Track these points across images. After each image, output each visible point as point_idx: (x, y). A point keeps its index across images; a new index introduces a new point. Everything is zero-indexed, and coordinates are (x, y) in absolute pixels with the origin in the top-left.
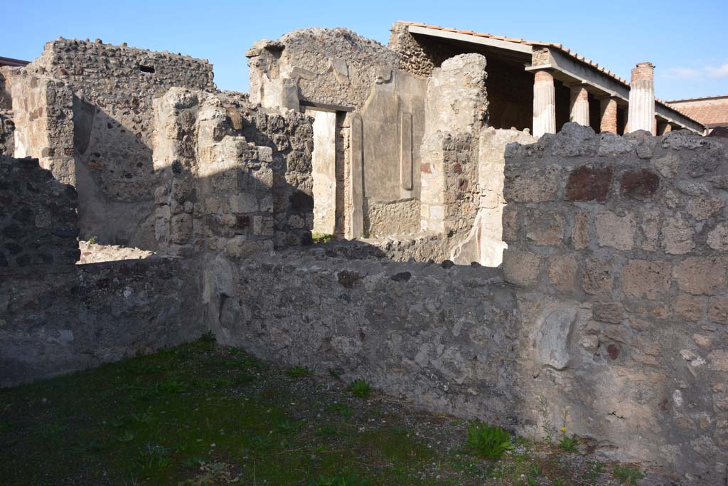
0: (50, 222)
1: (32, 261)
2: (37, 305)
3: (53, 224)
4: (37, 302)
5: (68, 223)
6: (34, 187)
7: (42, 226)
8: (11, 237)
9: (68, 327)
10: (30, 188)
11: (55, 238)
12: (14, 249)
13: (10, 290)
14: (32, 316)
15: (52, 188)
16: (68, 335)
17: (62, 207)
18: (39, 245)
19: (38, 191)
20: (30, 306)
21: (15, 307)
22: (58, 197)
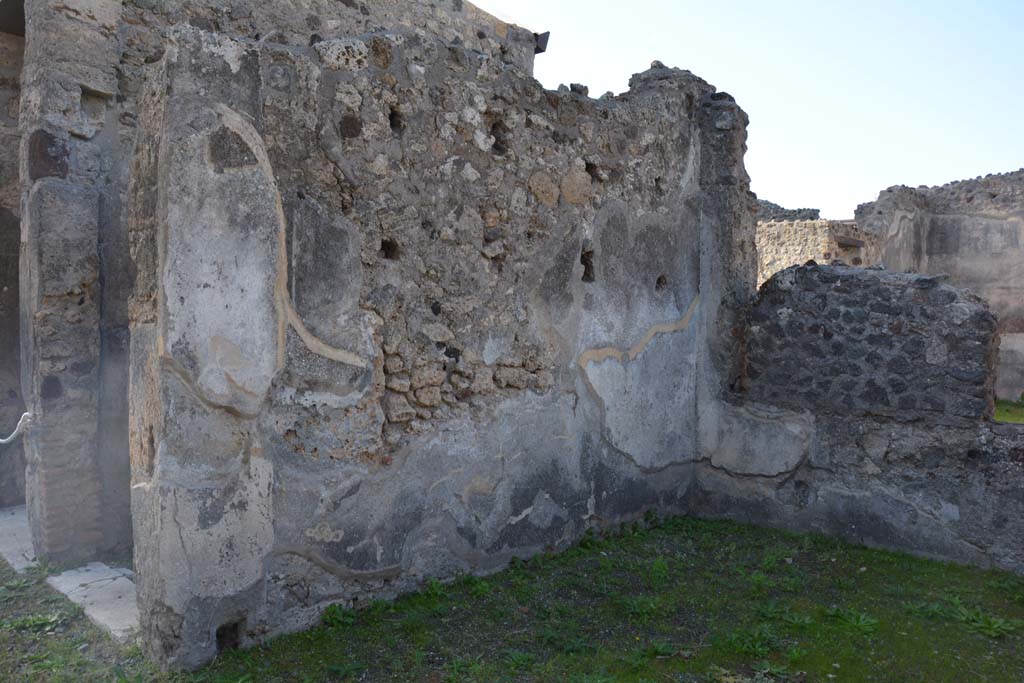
0: (946, 358)
1: (918, 405)
2: (919, 461)
3: (950, 361)
4: (918, 456)
5: (969, 362)
6: (929, 312)
7: (934, 362)
8: (896, 373)
9: (953, 500)
10: (924, 313)
11: (950, 380)
12: (898, 387)
13: (890, 436)
14: (910, 473)
15: (952, 314)
16: (951, 511)
17: (963, 339)
18: (927, 386)
19: (932, 318)
20: (909, 458)
21: (892, 456)
22: (960, 326)
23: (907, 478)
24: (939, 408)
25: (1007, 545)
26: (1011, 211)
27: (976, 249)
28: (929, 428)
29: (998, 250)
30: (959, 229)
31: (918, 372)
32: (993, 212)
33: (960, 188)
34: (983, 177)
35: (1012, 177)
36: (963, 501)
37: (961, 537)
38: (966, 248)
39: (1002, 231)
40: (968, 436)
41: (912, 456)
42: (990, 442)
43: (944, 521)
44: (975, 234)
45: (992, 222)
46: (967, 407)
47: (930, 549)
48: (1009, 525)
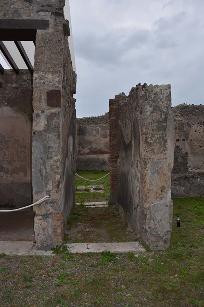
23: (175, 184)
24: (180, 170)
25: (192, 193)
26: (97, 126)
27: (90, 134)
28: (178, 174)
29: (95, 135)
30: (86, 129)
31: (177, 163)
32: (93, 126)
33: (86, 119)
34: (91, 117)
35: (97, 118)
36: (185, 186)
37: (185, 193)
38: (88, 134)
39: (95, 130)
40: (185, 174)
41: (176, 179)
42: (188, 175)
43: (182, 190)
44: (90, 131)
45: (93, 128)
46: (185, 169)
47: (180, 196)
48: (192, 189)
